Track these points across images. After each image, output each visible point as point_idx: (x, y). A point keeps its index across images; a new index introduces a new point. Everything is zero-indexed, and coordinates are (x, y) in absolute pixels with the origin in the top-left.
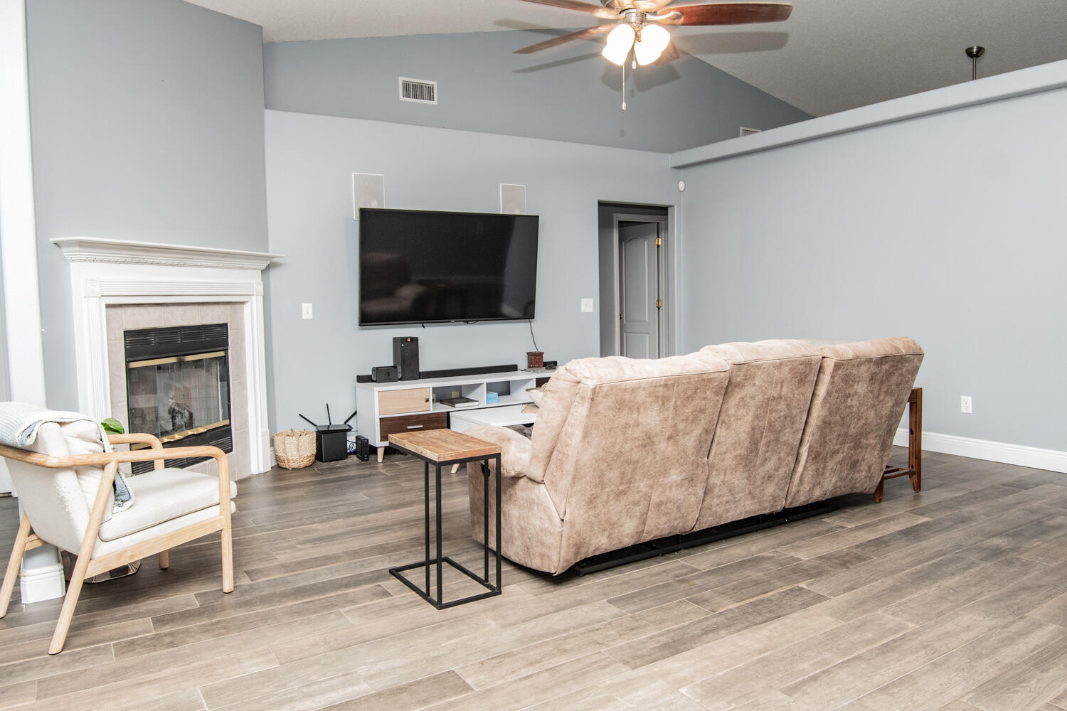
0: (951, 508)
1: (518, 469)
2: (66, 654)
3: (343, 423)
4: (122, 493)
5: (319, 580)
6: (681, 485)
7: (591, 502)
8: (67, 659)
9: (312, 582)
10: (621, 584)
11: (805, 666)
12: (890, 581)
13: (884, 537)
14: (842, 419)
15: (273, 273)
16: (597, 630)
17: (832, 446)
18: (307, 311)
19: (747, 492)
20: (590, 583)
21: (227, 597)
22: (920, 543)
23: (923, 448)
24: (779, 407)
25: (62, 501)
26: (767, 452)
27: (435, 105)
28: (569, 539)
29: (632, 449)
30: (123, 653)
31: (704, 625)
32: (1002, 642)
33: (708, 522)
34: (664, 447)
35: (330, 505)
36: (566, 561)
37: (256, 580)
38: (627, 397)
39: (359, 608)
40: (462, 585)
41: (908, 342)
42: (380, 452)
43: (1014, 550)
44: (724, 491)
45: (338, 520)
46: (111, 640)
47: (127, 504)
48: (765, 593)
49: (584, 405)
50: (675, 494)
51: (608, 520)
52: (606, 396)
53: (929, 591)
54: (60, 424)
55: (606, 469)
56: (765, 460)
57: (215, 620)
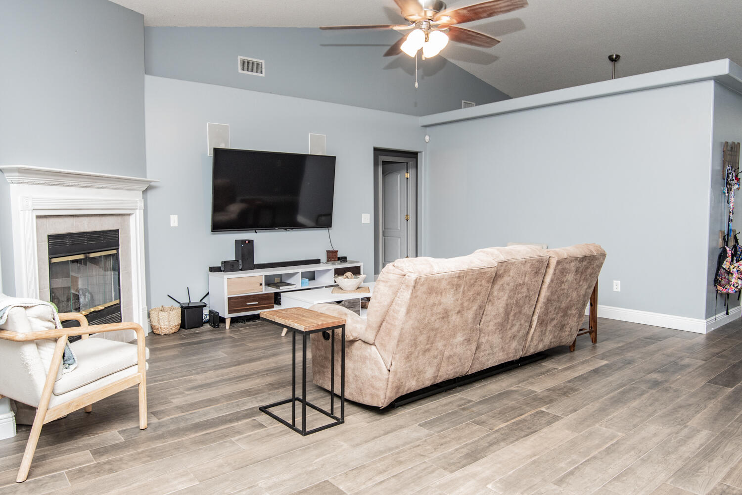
0: (618, 354)
1: (355, 335)
2: (30, 482)
3: (199, 301)
4: (69, 359)
5: (209, 417)
6: (462, 344)
7: (408, 358)
8: (32, 485)
9: (204, 419)
10: (423, 413)
11: (562, 465)
12: (597, 405)
13: (584, 374)
14: (558, 297)
15: (150, 194)
16: (418, 446)
17: (551, 316)
18: (174, 220)
19: (500, 348)
20: (403, 412)
21: (143, 432)
22: (608, 378)
23: (598, 315)
24: (522, 291)
25: (26, 366)
26: (514, 320)
27: (263, 77)
28: (393, 383)
29: (436, 320)
30: (76, 479)
31: (489, 439)
32: (679, 443)
33: (477, 368)
34: (455, 319)
35: (201, 361)
36: (390, 398)
37: (161, 419)
38: (435, 285)
39: (245, 437)
40: (315, 417)
41: (597, 247)
42: (228, 322)
43: (666, 381)
44: (488, 347)
45: (210, 372)
46: (63, 469)
47: (72, 367)
48: (521, 415)
49: (408, 291)
50: (459, 350)
51: (417, 369)
52: (423, 285)
53: (622, 411)
54: (26, 308)
55: (419, 334)
56: (513, 326)
57: (140, 450)
